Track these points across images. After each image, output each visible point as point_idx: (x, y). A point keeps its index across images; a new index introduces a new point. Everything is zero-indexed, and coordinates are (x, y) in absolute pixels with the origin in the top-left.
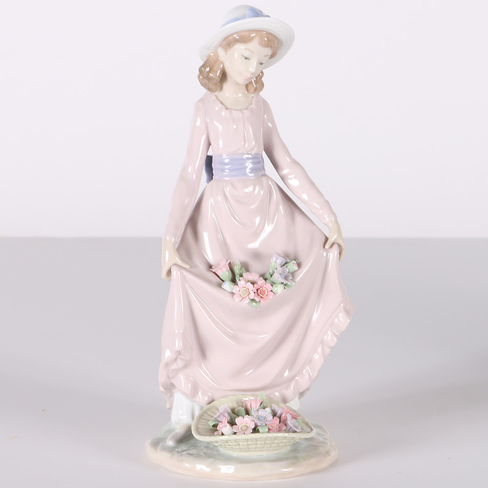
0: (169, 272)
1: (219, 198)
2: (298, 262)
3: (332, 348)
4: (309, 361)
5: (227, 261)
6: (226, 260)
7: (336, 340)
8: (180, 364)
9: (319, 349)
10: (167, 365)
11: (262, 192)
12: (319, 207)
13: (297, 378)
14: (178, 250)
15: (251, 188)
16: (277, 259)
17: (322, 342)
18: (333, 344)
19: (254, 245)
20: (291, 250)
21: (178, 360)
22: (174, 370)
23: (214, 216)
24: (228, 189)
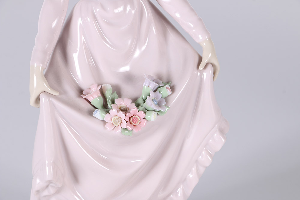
0: (38, 100)
1: (89, 19)
2: (171, 85)
3: (206, 167)
4: (183, 180)
5: (99, 85)
6: (97, 85)
7: (210, 159)
8: (52, 190)
9: (194, 169)
10: (38, 192)
11: (133, 12)
12: (192, 26)
13: (171, 196)
14: (46, 76)
15: (121, 9)
16: (150, 84)
17: (197, 161)
18: (207, 164)
19: (126, 69)
20: (164, 72)
21: (50, 187)
22: (45, 196)
23: (83, 38)
24: (98, 10)
